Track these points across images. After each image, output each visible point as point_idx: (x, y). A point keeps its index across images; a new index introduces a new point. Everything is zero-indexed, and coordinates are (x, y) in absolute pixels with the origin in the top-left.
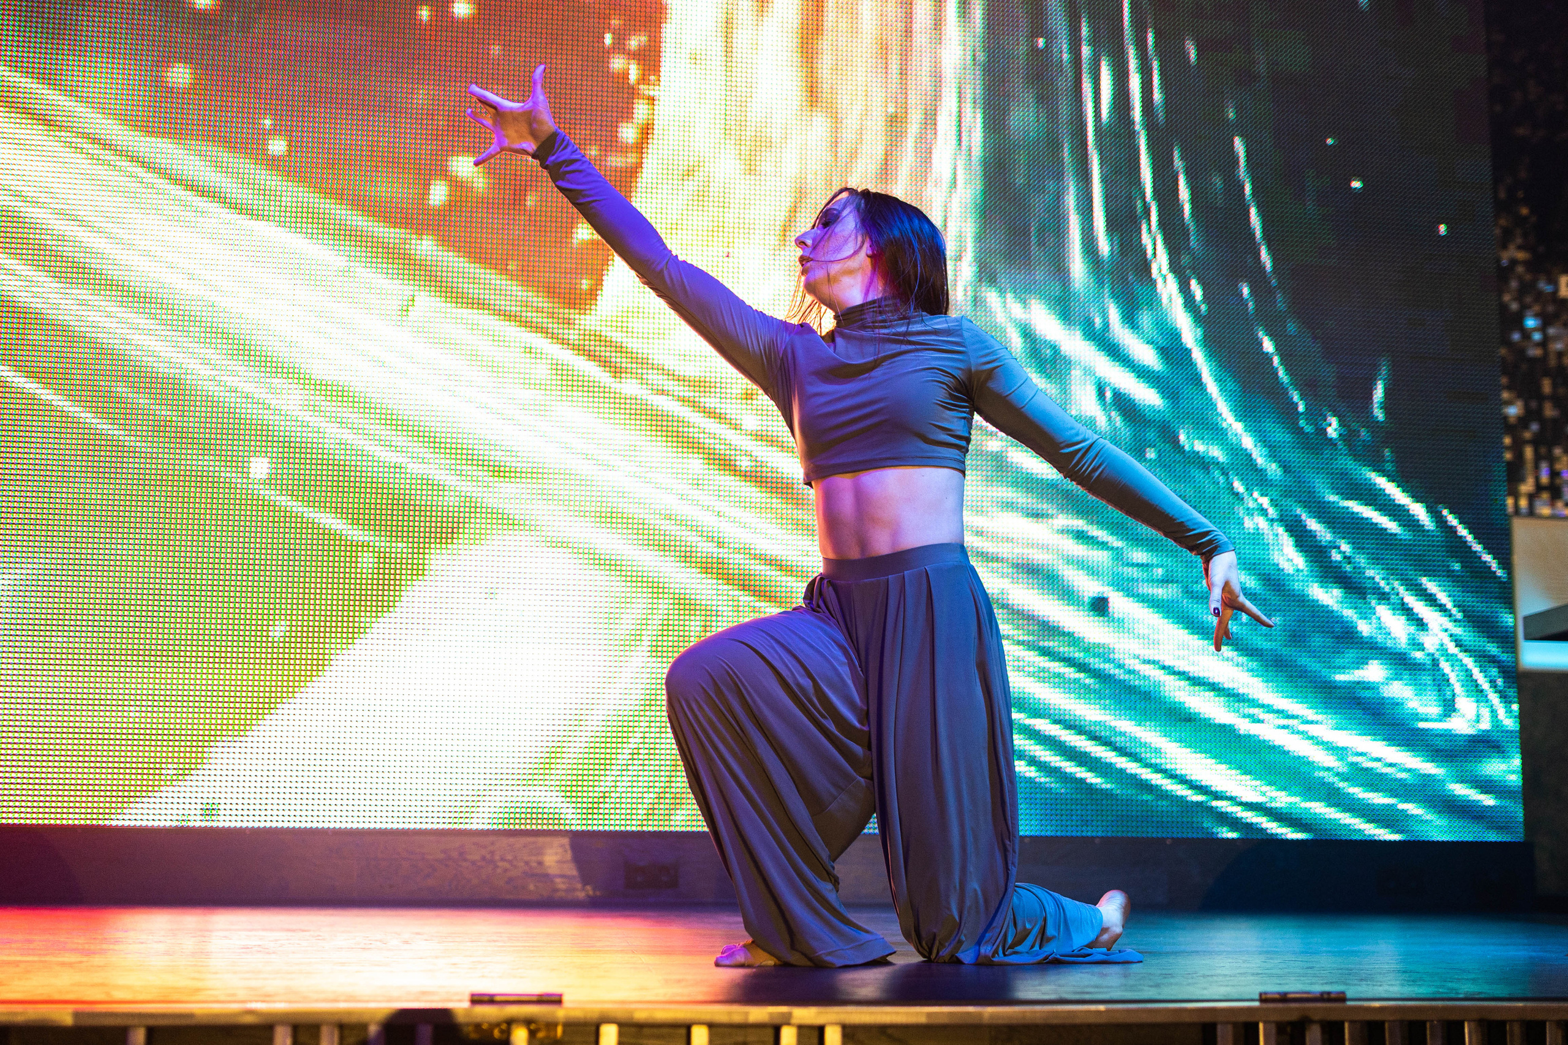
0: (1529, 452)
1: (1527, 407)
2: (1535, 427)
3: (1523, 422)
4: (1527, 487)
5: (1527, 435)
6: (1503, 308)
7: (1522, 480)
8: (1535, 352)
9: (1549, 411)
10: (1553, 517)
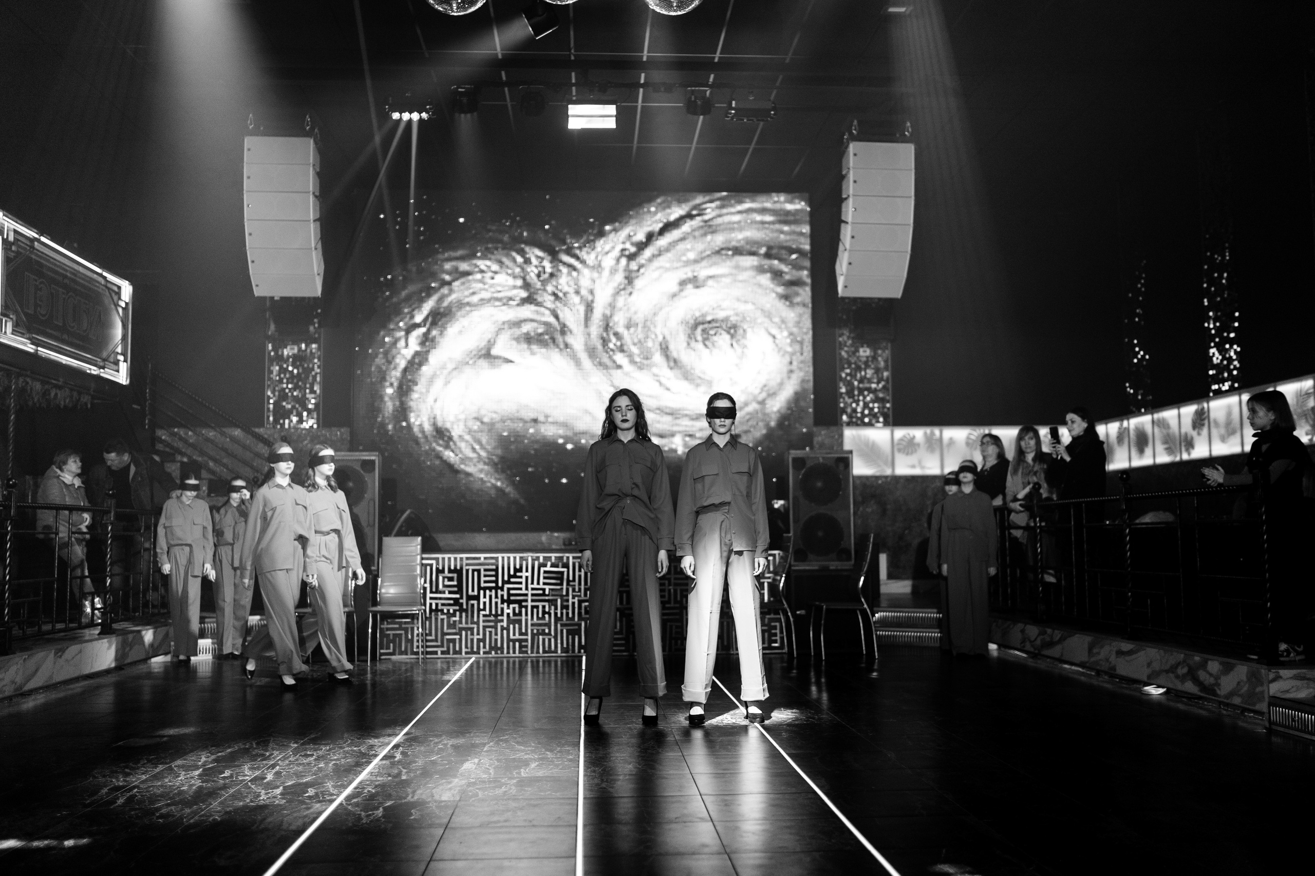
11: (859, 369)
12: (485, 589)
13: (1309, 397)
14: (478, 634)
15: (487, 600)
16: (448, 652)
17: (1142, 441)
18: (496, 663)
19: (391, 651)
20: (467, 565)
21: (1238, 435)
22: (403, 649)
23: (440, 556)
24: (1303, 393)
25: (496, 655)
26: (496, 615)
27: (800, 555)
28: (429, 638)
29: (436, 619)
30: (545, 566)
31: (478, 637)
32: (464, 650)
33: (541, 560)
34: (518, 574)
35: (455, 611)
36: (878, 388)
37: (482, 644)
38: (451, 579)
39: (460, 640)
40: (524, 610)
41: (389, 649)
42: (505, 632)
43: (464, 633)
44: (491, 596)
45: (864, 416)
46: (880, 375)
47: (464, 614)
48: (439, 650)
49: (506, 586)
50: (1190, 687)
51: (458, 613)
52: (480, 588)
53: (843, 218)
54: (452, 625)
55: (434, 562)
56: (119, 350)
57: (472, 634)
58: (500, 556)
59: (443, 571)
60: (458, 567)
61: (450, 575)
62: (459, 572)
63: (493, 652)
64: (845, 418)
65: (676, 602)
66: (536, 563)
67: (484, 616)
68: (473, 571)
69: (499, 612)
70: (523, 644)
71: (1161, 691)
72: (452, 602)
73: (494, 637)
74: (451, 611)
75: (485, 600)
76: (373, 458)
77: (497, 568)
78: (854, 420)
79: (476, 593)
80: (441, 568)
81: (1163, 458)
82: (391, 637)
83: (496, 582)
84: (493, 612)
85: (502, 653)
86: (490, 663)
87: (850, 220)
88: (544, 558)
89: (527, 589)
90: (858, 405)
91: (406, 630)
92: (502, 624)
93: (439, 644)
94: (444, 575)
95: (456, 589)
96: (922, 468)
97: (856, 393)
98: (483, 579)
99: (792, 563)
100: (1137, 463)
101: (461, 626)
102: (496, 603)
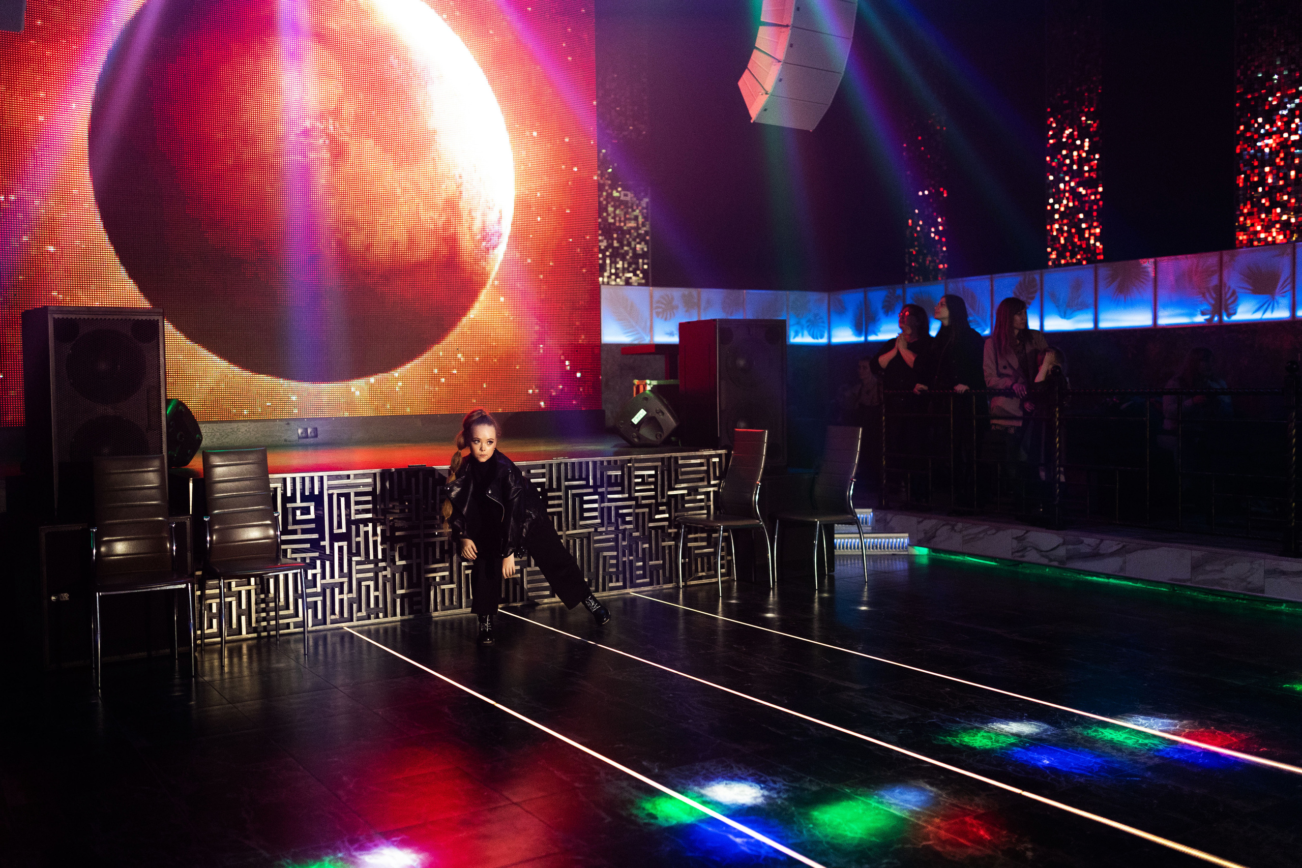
0: (608, 261)
1: (607, 242)
2: (610, 250)
3: (606, 249)
4: (606, 274)
5: (608, 254)
6: (600, 203)
7: (605, 271)
8: (611, 220)
9: (616, 244)
10: (615, 285)
12: (358, 522)
14: (350, 591)
15: (361, 539)
20: (329, 488)
23: (289, 476)
25: (378, 621)
26: (376, 561)
31: (350, 596)
32: (329, 618)
35: (313, 559)
37: (355, 606)
38: (306, 511)
39: (324, 602)
40: (414, 549)
42: (388, 585)
43: (328, 591)
44: (366, 533)
47: (328, 563)
51: (318, 562)
52: (349, 522)
54: (312, 582)
55: (278, 485)
57: (341, 592)
58: (378, 471)
59: (293, 499)
60: (316, 492)
61: (305, 504)
62: (318, 500)
63: (373, 617)
65: (610, 523)
67: (358, 563)
68: (339, 495)
69: (380, 557)
70: (415, 599)
72: (308, 546)
73: (372, 593)
74: (308, 560)
75: (358, 539)
77: (375, 489)
79: (344, 530)
80: (289, 494)
84: (372, 557)
85: (386, 615)
89: (418, 518)
92: (384, 573)
93: (291, 610)
94: (294, 505)
95: (313, 526)
98: (353, 508)
101: (323, 581)
102: (375, 542)
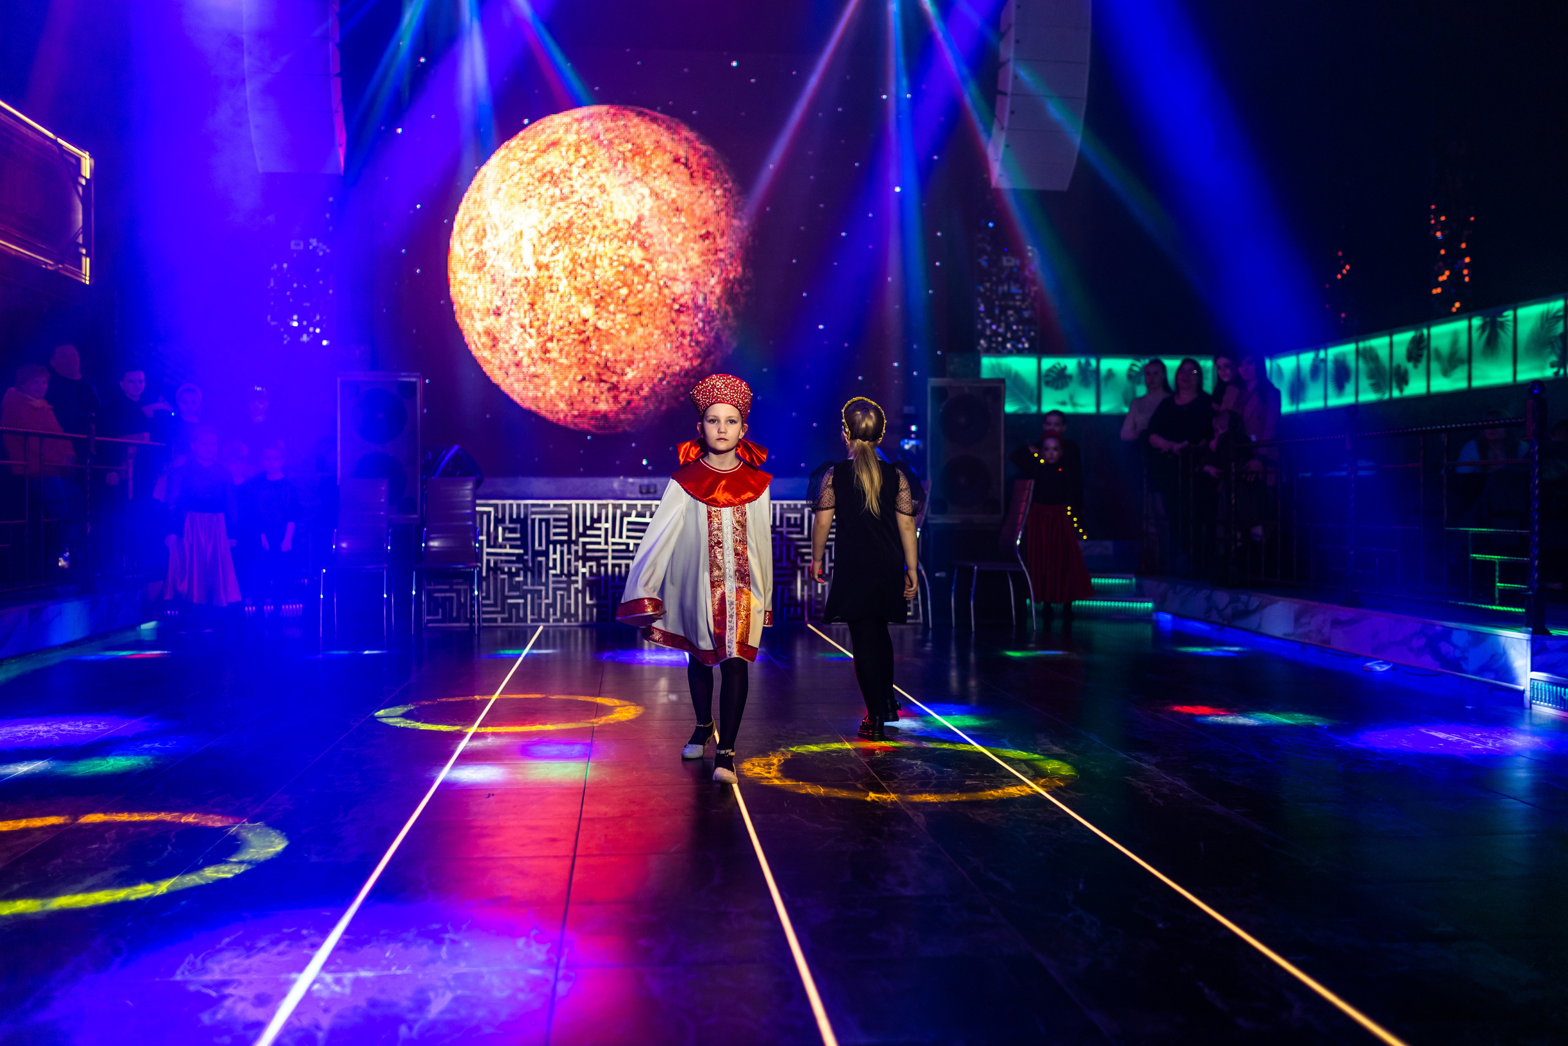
11: (1001, 282)
12: (555, 543)
13: (1558, 321)
15: (558, 556)
16: (509, 620)
17: (1342, 375)
18: (569, 633)
19: (440, 617)
20: (533, 513)
21: (1465, 368)
22: (455, 615)
23: (499, 502)
24: (1550, 316)
25: (569, 624)
26: (569, 575)
27: (939, 507)
28: (485, 602)
29: (495, 579)
30: (629, 515)
31: (547, 601)
32: (529, 617)
33: (625, 509)
34: (597, 525)
35: (518, 570)
36: (1024, 306)
37: (551, 610)
38: (513, 531)
39: (525, 604)
40: (603, 569)
41: (438, 615)
42: (580, 595)
43: (529, 596)
44: (562, 552)
45: (1006, 340)
46: (1027, 291)
47: (529, 574)
48: (499, 617)
49: (582, 540)
50: (1428, 662)
51: (522, 573)
52: (548, 542)
53: (1000, 88)
54: (516, 587)
55: (491, 509)
56: (80, 240)
57: (540, 598)
58: (573, 502)
59: (503, 521)
60: (522, 517)
61: (512, 526)
62: (523, 522)
63: (565, 620)
64: (982, 342)
66: (618, 512)
67: (554, 575)
68: (541, 521)
69: (573, 571)
71: (1386, 668)
72: (514, 558)
73: (566, 601)
74: (514, 570)
75: (555, 556)
76: (414, 380)
77: (570, 517)
78: (994, 345)
79: (544, 548)
80: (500, 516)
81: (1368, 396)
82: (440, 601)
83: (569, 534)
84: (566, 571)
85: (577, 620)
86: (562, 633)
87: (1009, 89)
88: (628, 505)
89: (606, 543)
90: (999, 327)
91: (458, 592)
92: (576, 586)
93: (499, 609)
94: (504, 525)
95: (519, 543)
96: (1074, 405)
97: (997, 311)
98: (553, 531)
99: (929, 515)
100: (1334, 401)
101: (525, 587)
102: (569, 560)
